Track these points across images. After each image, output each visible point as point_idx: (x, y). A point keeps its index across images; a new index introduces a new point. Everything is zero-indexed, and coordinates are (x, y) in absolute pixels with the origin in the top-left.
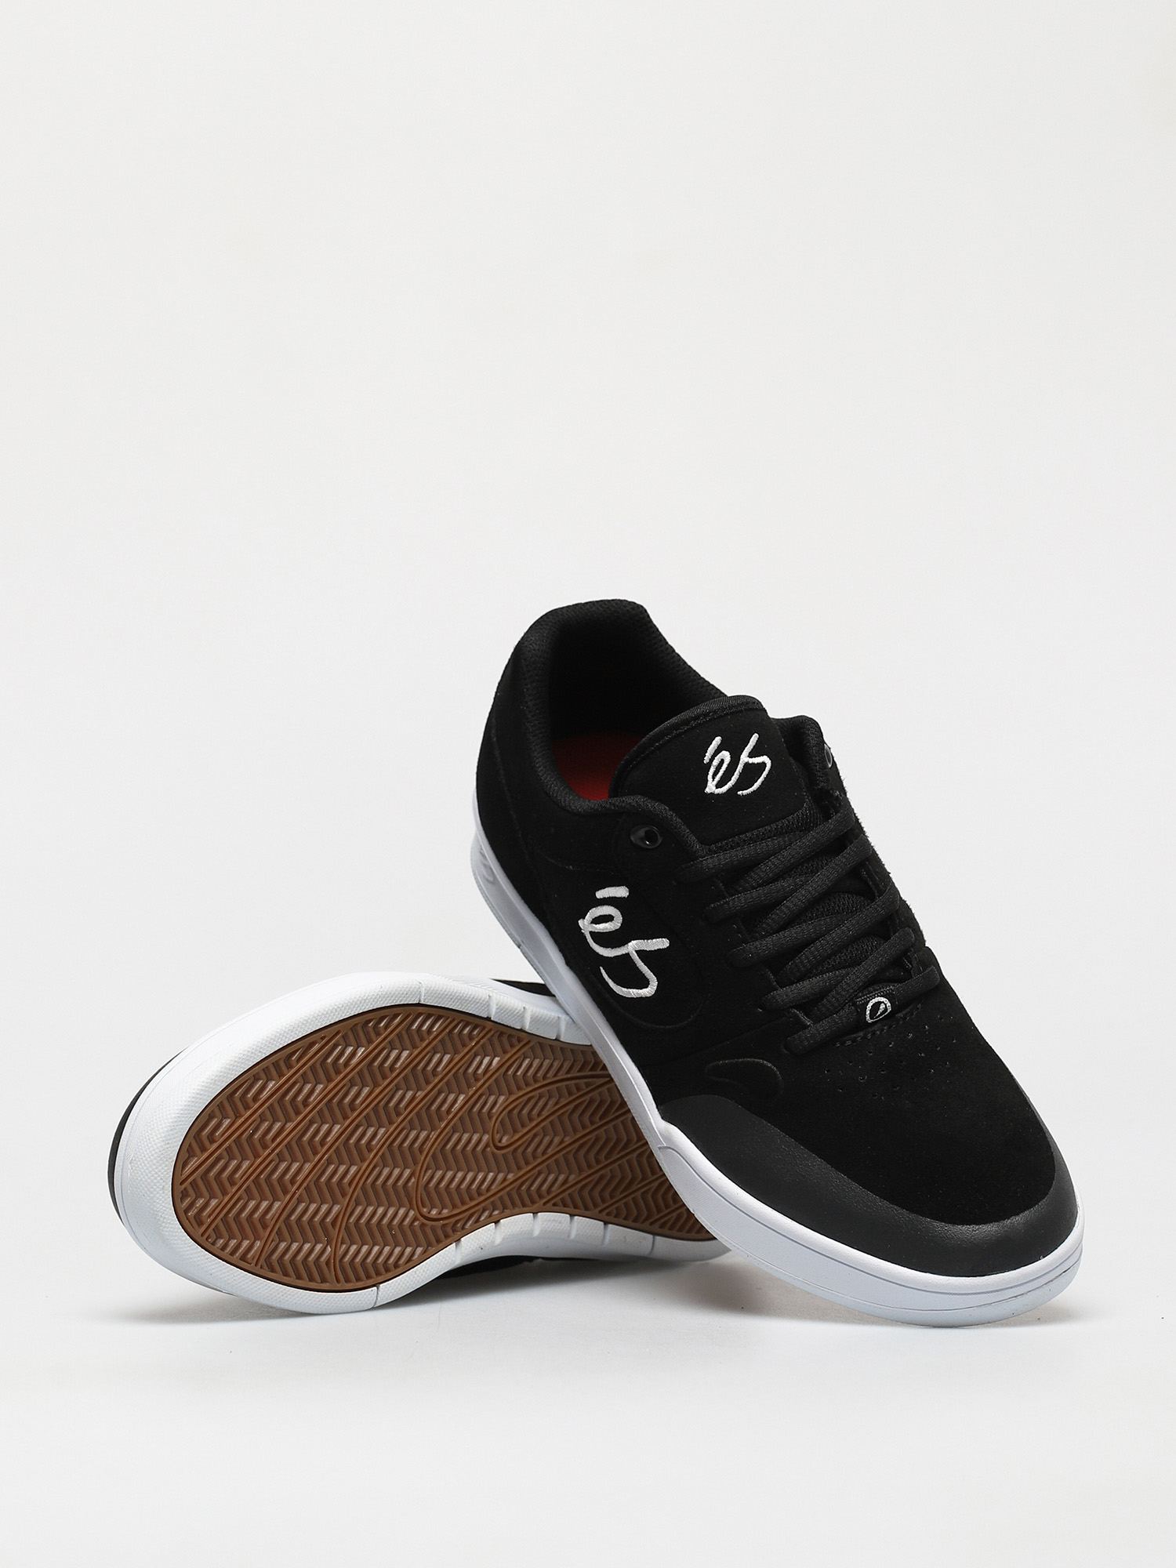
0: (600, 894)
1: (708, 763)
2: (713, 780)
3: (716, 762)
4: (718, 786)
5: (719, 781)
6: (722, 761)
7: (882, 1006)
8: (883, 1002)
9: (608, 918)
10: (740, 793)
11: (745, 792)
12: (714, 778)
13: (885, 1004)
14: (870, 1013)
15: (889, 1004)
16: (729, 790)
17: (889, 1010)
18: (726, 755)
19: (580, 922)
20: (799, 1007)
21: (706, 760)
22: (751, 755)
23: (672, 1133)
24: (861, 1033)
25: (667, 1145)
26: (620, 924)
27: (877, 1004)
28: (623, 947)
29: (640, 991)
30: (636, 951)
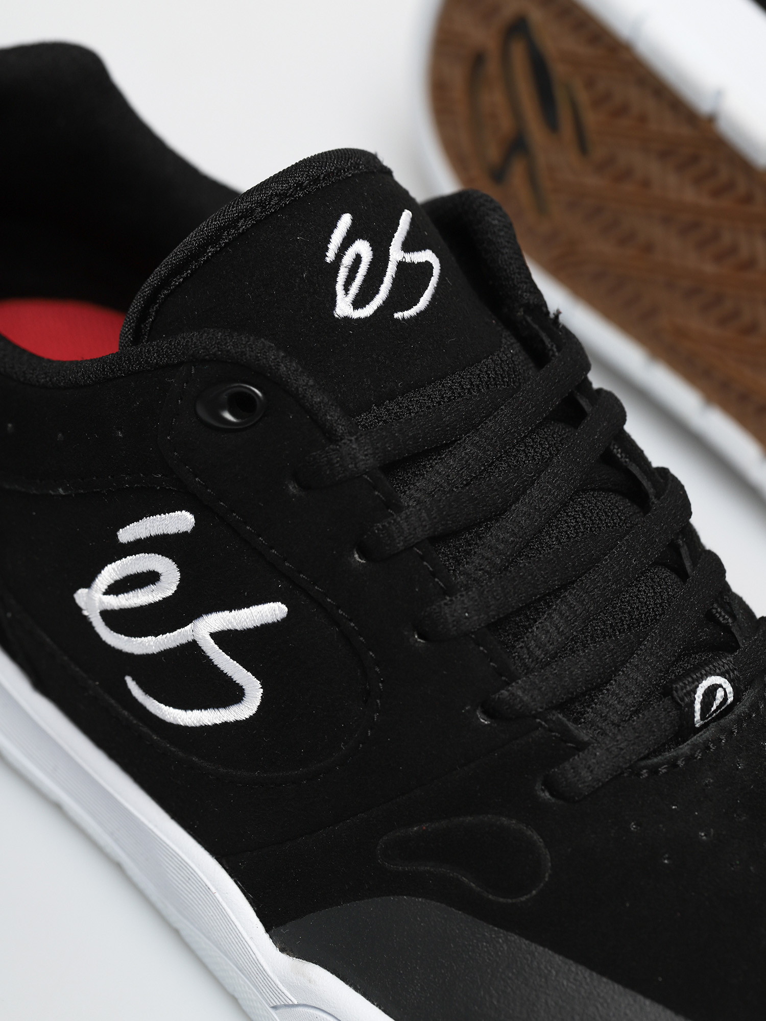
0: (126, 535)
1: (333, 263)
2: (346, 294)
3: (348, 260)
4: (359, 303)
5: (357, 295)
6: (358, 259)
7: (720, 694)
8: (721, 686)
9: (150, 578)
10: (398, 315)
11: (408, 314)
12: (346, 289)
13: (725, 690)
14: (702, 709)
15: (729, 689)
16: (379, 310)
17: (731, 699)
18: (362, 248)
19: (81, 596)
20: (562, 707)
21: (330, 256)
22: (407, 247)
23: (310, 981)
24: (685, 748)
25: (301, 1002)
26: (175, 588)
27: (711, 692)
28: (182, 630)
29: (222, 711)
30: (213, 635)
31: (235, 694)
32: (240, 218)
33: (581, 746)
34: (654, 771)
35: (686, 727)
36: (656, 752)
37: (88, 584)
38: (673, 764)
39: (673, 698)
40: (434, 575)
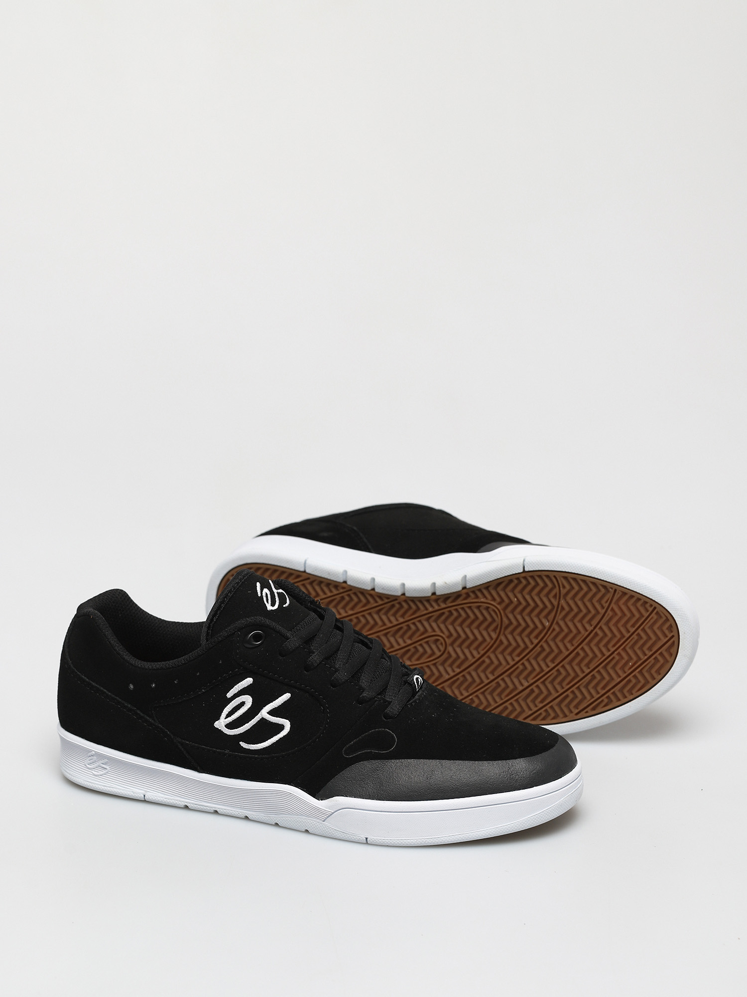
0: (230, 694)
1: (261, 596)
2: (268, 604)
3: (264, 595)
4: (273, 606)
5: (271, 603)
6: (266, 594)
7: (419, 680)
8: (419, 678)
9: (242, 704)
12: (268, 602)
15: (421, 678)
16: (279, 606)
17: (422, 682)
18: (267, 591)
19: (217, 724)
20: (379, 695)
21: (259, 594)
23: (337, 801)
24: (416, 697)
25: (335, 810)
26: (251, 703)
27: (417, 679)
28: (257, 716)
29: (278, 735)
30: (268, 713)
31: (282, 727)
32: (221, 604)
33: (390, 703)
34: (411, 704)
35: (414, 692)
36: (409, 700)
37: (218, 719)
38: (415, 701)
39: (408, 683)
40: (330, 668)
